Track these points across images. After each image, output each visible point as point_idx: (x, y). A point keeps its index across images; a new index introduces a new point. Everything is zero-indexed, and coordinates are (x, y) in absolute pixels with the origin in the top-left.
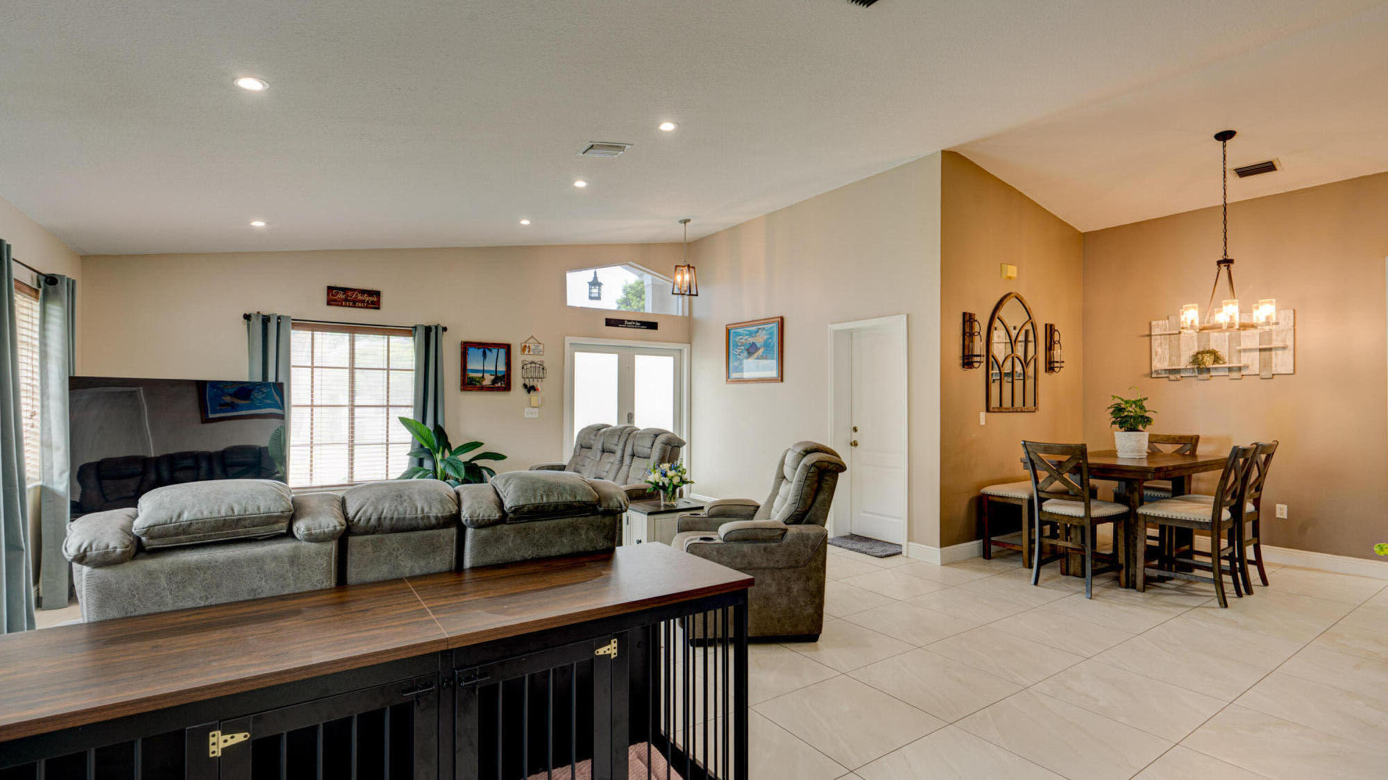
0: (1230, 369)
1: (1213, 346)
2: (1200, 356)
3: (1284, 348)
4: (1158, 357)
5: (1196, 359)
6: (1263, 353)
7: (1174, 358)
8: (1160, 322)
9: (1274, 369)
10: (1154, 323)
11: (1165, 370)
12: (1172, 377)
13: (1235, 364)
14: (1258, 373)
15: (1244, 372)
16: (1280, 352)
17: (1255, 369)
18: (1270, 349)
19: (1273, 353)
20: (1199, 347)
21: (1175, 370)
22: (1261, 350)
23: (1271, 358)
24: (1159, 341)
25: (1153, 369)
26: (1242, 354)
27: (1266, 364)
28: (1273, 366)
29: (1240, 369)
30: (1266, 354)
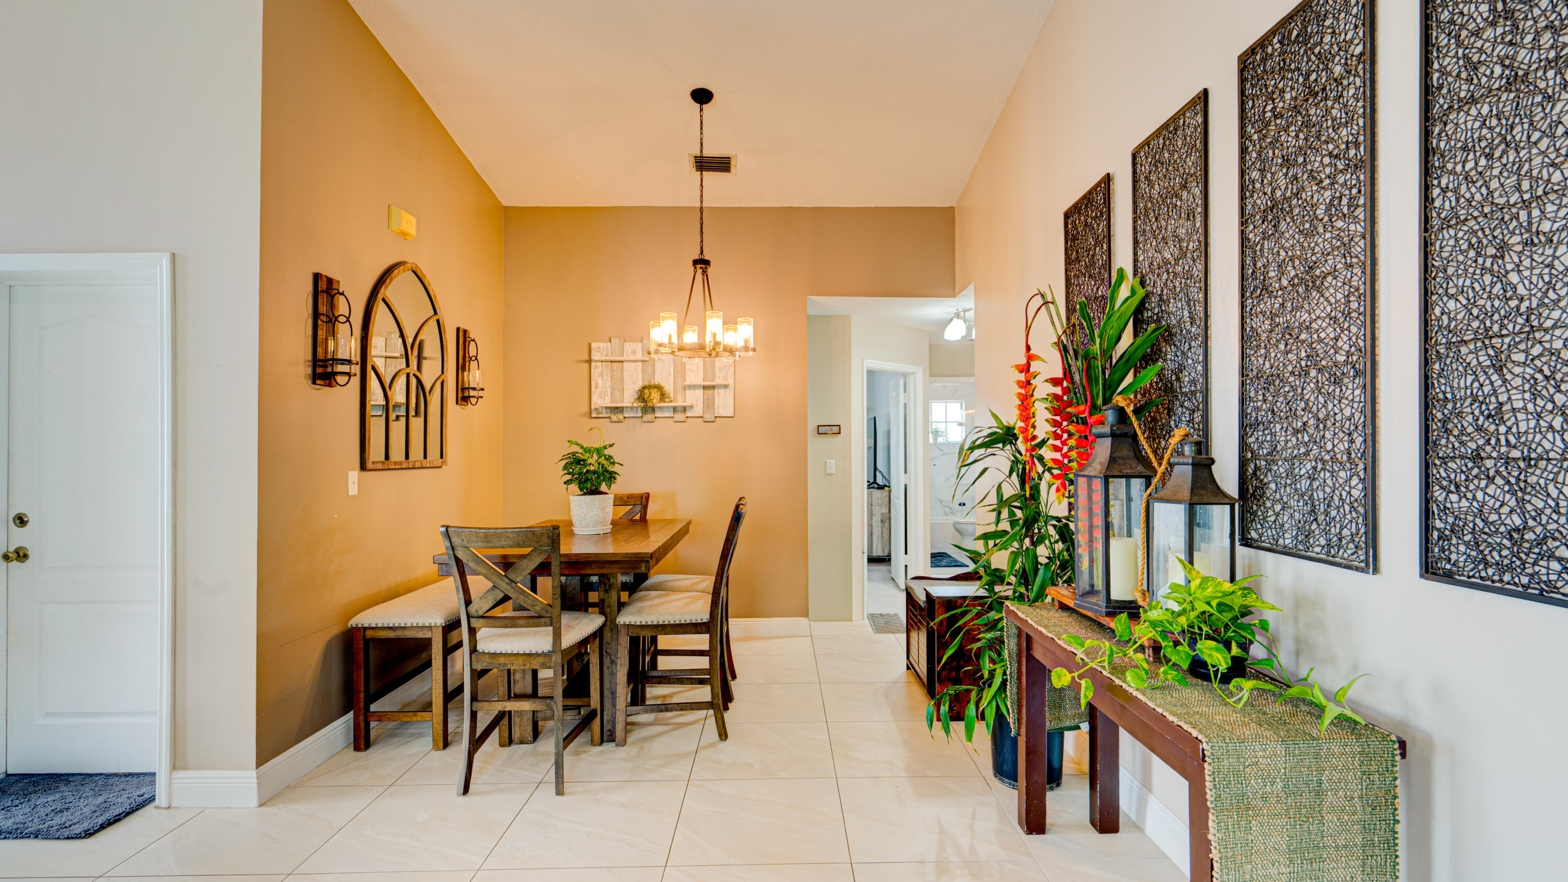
0: (675, 409)
1: (658, 380)
2: (646, 391)
3: (726, 386)
4: (599, 390)
5: (642, 396)
6: (706, 391)
7: (617, 393)
8: (601, 345)
9: (716, 410)
10: (594, 345)
11: (607, 408)
12: (614, 418)
13: (679, 403)
14: (701, 415)
15: (689, 414)
16: (722, 391)
17: (698, 410)
18: (713, 387)
19: (716, 391)
20: (643, 380)
21: (617, 408)
22: (705, 387)
23: (714, 398)
24: (600, 370)
25: (593, 407)
26: (687, 391)
27: (709, 404)
28: (716, 407)
29: (684, 409)
30: (710, 392)
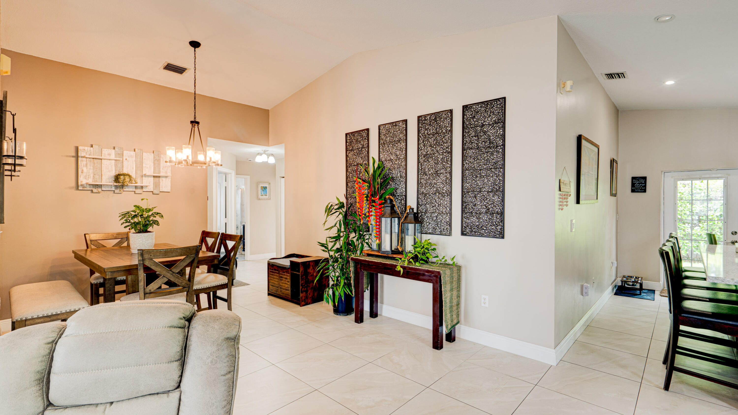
0: (136, 187)
1: (125, 171)
2: (122, 177)
3: (166, 177)
4: (84, 174)
5: (117, 178)
6: (155, 179)
7: (97, 177)
8: (86, 148)
9: (161, 188)
10: (80, 148)
11: (90, 185)
12: (95, 190)
13: (139, 184)
14: (152, 190)
15: (144, 190)
16: (164, 179)
17: (151, 188)
18: (159, 177)
19: (161, 179)
20: (116, 170)
21: (97, 185)
22: (154, 177)
23: (159, 182)
24: (85, 163)
25: (79, 184)
26: (144, 178)
27: (157, 185)
28: (161, 187)
29: (142, 187)
30: (157, 179)
